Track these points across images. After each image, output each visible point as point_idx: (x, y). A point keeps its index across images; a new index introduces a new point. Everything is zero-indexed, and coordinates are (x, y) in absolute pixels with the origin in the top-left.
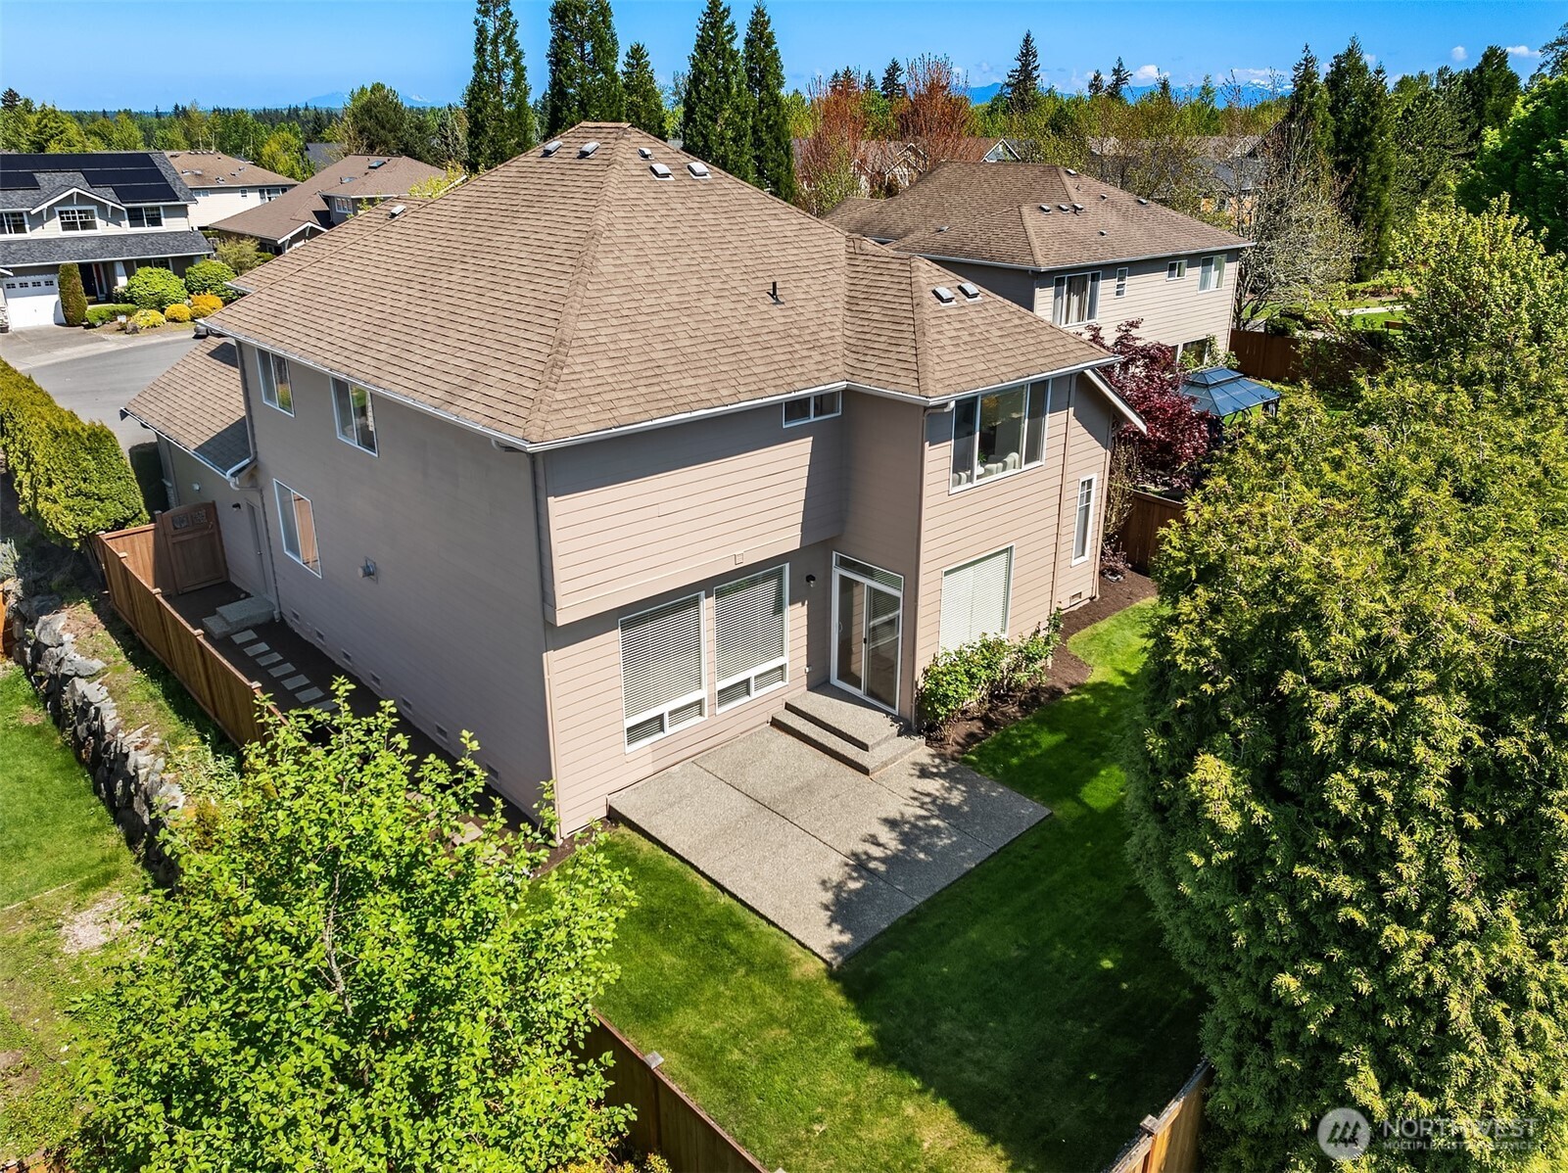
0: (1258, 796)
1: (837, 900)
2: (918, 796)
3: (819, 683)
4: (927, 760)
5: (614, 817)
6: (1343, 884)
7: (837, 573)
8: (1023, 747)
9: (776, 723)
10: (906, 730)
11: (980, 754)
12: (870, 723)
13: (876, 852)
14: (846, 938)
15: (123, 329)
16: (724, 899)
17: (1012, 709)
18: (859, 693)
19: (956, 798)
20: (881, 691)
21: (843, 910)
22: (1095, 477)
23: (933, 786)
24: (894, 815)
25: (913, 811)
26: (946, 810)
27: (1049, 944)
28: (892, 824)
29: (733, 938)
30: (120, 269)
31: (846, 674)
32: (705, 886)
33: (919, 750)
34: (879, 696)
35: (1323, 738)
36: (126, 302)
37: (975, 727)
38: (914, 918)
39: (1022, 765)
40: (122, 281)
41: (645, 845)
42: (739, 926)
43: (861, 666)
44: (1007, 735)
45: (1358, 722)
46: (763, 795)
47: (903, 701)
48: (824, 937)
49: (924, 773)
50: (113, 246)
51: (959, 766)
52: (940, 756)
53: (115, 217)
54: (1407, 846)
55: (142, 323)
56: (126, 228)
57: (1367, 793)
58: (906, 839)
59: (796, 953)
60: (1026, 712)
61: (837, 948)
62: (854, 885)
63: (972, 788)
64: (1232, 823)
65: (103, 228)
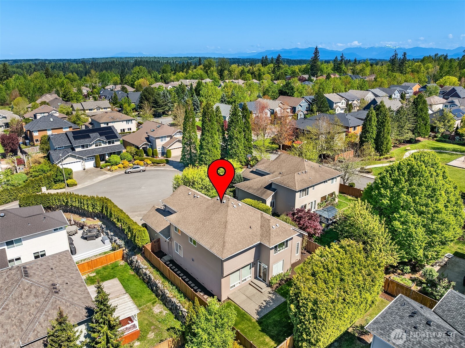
0: (296, 308)
1: (258, 312)
2: (269, 297)
3: (256, 278)
4: (270, 291)
5: (229, 298)
6: (302, 317)
7: (258, 263)
8: (284, 289)
9: (249, 284)
10: (268, 286)
11: (278, 290)
12: (262, 285)
13: (263, 305)
14: (258, 317)
15: (109, 170)
16: (244, 311)
17: (283, 282)
18: (261, 280)
19: (274, 297)
20: (264, 279)
21: (258, 313)
22: (299, 242)
23: (271, 295)
24: (265, 300)
25: (268, 299)
26: (272, 299)
27: (283, 319)
28: (265, 301)
29: (245, 316)
30: (107, 155)
31: (260, 276)
32: (241, 309)
33: (269, 289)
34: (264, 280)
35: (301, 304)
36: (108, 162)
37: (278, 285)
38: (267, 314)
39: (283, 292)
40: (107, 157)
41: (233, 303)
42: (246, 315)
43: (262, 274)
44: (282, 287)
45: (304, 303)
46: (248, 296)
47: (267, 282)
48: (256, 317)
49: (270, 293)
50: (105, 149)
51: (275, 292)
52: (272, 290)
53: (105, 143)
54: (307, 315)
55: (113, 169)
56: (107, 145)
57: (304, 310)
58: (267, 303)
59: (253, 318)
60: (285, 283)
61: (257, 318)
62: (260, 310)
63: (276, 296)
64: (294, 311)
65: (103, 145)
